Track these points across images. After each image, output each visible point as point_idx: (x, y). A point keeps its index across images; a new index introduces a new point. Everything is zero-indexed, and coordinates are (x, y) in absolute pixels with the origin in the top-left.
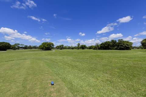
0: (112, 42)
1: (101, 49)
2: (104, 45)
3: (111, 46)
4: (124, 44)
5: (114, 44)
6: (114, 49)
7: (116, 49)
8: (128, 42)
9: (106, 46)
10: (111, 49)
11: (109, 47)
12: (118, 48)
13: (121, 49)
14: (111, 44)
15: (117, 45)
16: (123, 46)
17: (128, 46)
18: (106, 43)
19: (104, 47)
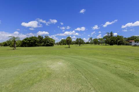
0: (38, 38)
1: (26, 46)
2: (29, 41)
3: (38, 43)
4: (49, 41)
5: (41, 40)
6: (41, 46)
7: (43, 46)
8: (52, 39)
9: (32, 42)
10: (38, 46)
11: (36, 43)
12: (45, 45)
13: (47, 45)
14: (38, 40)
15: (44, 42)
16: (49, 43)
17: (52, 43)
18: (32, 38)
19: (29, 43)
